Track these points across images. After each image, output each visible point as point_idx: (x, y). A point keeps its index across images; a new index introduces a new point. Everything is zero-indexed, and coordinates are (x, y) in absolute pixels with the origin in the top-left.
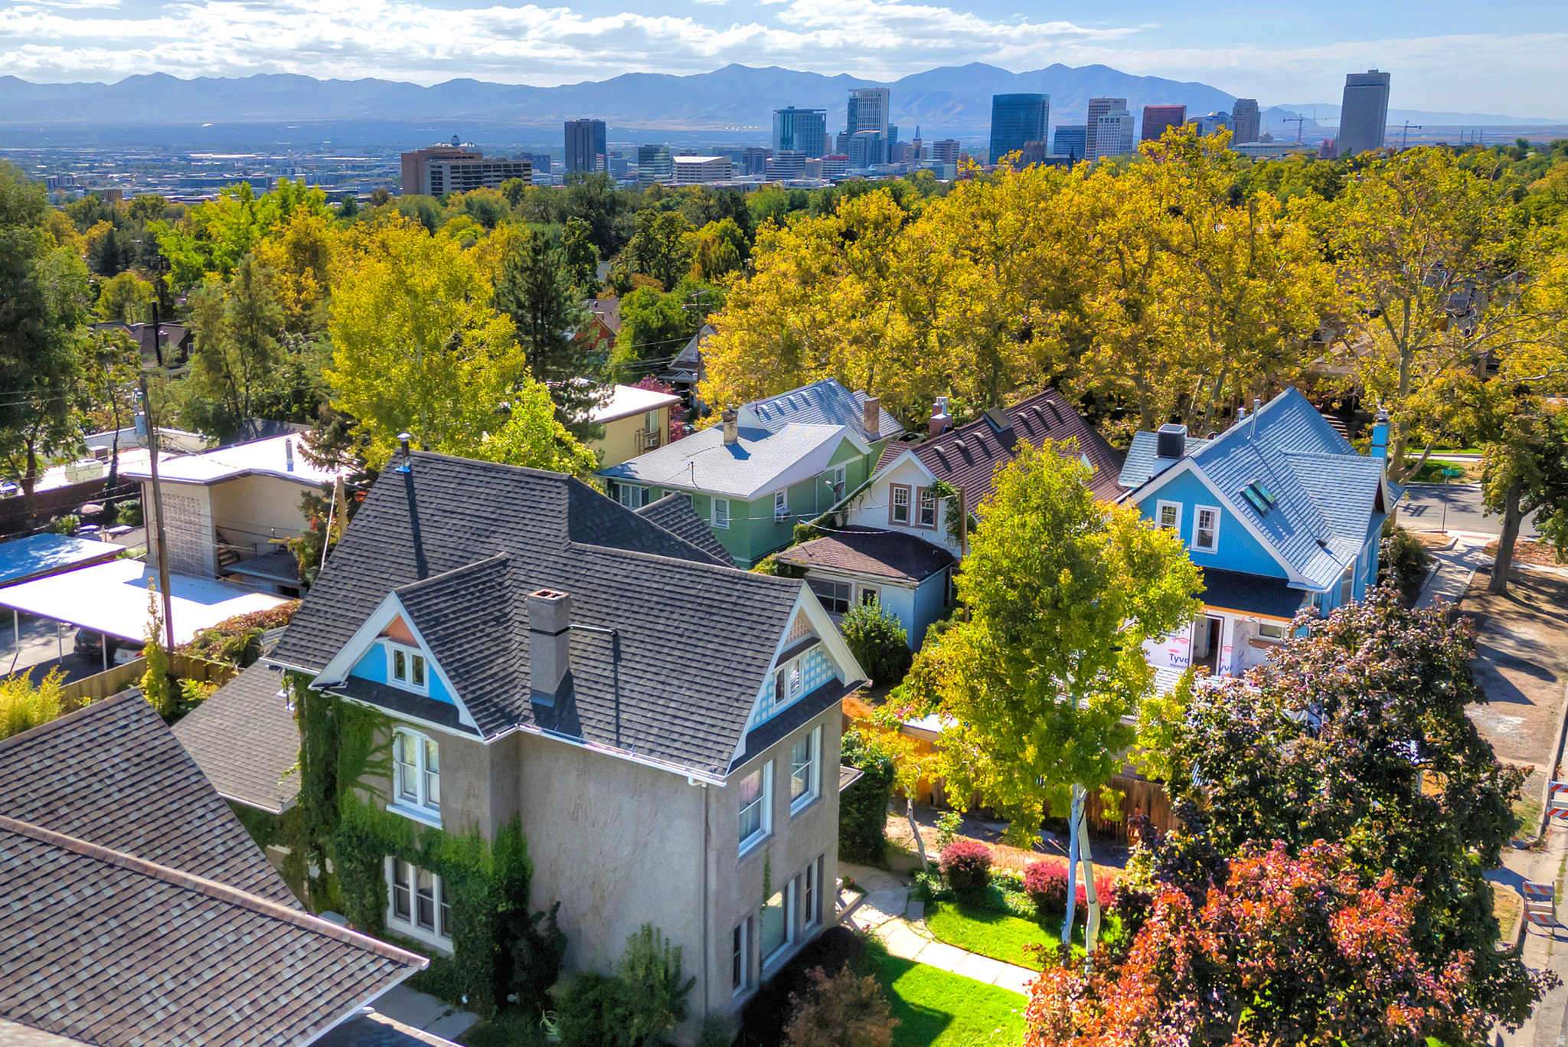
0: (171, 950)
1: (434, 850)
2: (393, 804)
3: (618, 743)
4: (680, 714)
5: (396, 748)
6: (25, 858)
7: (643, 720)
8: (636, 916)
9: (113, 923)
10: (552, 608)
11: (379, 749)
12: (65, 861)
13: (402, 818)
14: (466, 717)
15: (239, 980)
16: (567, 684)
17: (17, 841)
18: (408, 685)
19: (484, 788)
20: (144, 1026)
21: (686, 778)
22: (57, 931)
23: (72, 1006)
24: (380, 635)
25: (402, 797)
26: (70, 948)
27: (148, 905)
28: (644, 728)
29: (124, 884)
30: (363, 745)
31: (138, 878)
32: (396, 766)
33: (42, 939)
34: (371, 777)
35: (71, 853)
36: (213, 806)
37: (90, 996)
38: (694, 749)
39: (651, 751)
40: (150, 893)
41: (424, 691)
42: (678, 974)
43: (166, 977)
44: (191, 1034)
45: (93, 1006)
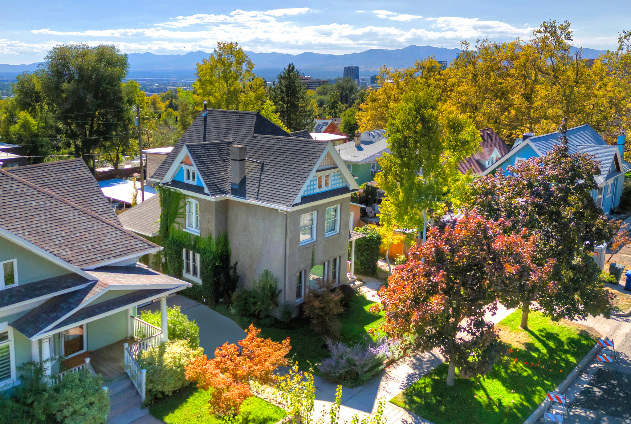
0: (67, 225)
1: (197, 244)
2: (186, 228)
3: (257, 199)
4: (279, 188)
5: (187, 207)
6: (22, 189)
7: (267, 191)
8: (264, 267)
9: (48, 214)
10: (238, 150)
11: (181, 208)
12: (35, 193)
13: (188, 233)
14: (206, 191)
15: (89, 238)
16: (243, 181)
17: (20, 184)
18: (190, 182)
19: (213, 218)
20: (51, 244)
21: (277, 210)
22: (27, 212)
23: (27, 233)
24: (182, 163)
25: (189, 226)
26: (30, 217)
27: (62, 211)
28: (266, 193)
29: (55, 203)
30: (177, 207)
31: (60, 202)
32: (187, 214)
33: (21, 213)
34: (179, 219)
35: (38, 191)
36: (101, 197)
37: (34, 232)
38: (282, 199)
39: (268, 200)
40: (63, 208)
41: (195, 183)
42: (276, 289)
43: (63, 232)
44: (67, 250)
45: (34, 235)
